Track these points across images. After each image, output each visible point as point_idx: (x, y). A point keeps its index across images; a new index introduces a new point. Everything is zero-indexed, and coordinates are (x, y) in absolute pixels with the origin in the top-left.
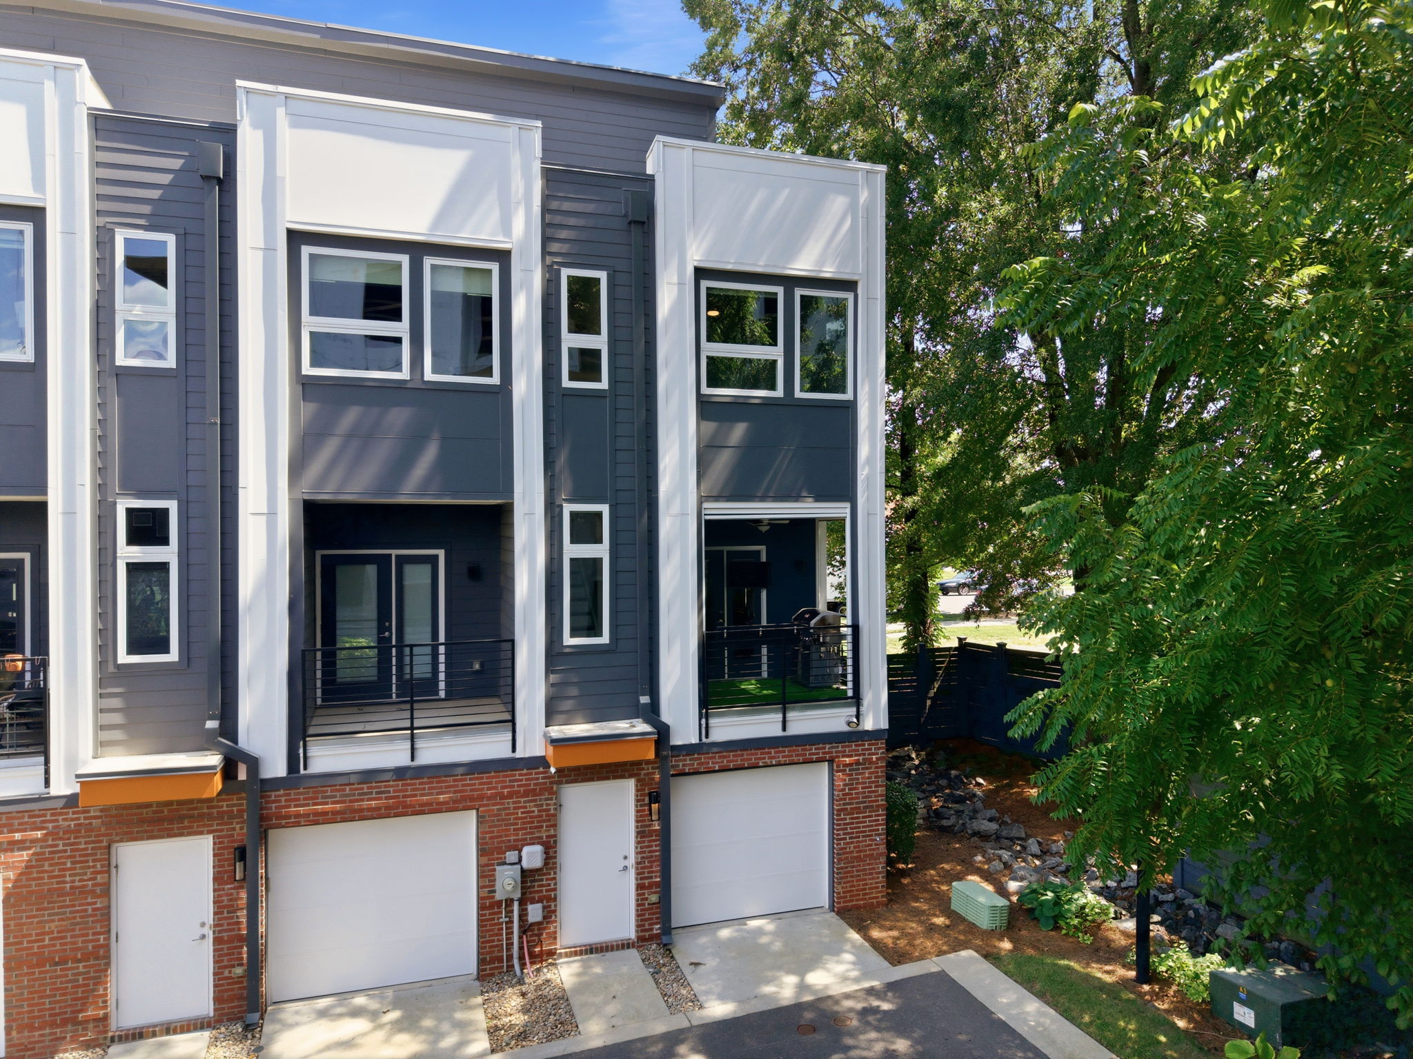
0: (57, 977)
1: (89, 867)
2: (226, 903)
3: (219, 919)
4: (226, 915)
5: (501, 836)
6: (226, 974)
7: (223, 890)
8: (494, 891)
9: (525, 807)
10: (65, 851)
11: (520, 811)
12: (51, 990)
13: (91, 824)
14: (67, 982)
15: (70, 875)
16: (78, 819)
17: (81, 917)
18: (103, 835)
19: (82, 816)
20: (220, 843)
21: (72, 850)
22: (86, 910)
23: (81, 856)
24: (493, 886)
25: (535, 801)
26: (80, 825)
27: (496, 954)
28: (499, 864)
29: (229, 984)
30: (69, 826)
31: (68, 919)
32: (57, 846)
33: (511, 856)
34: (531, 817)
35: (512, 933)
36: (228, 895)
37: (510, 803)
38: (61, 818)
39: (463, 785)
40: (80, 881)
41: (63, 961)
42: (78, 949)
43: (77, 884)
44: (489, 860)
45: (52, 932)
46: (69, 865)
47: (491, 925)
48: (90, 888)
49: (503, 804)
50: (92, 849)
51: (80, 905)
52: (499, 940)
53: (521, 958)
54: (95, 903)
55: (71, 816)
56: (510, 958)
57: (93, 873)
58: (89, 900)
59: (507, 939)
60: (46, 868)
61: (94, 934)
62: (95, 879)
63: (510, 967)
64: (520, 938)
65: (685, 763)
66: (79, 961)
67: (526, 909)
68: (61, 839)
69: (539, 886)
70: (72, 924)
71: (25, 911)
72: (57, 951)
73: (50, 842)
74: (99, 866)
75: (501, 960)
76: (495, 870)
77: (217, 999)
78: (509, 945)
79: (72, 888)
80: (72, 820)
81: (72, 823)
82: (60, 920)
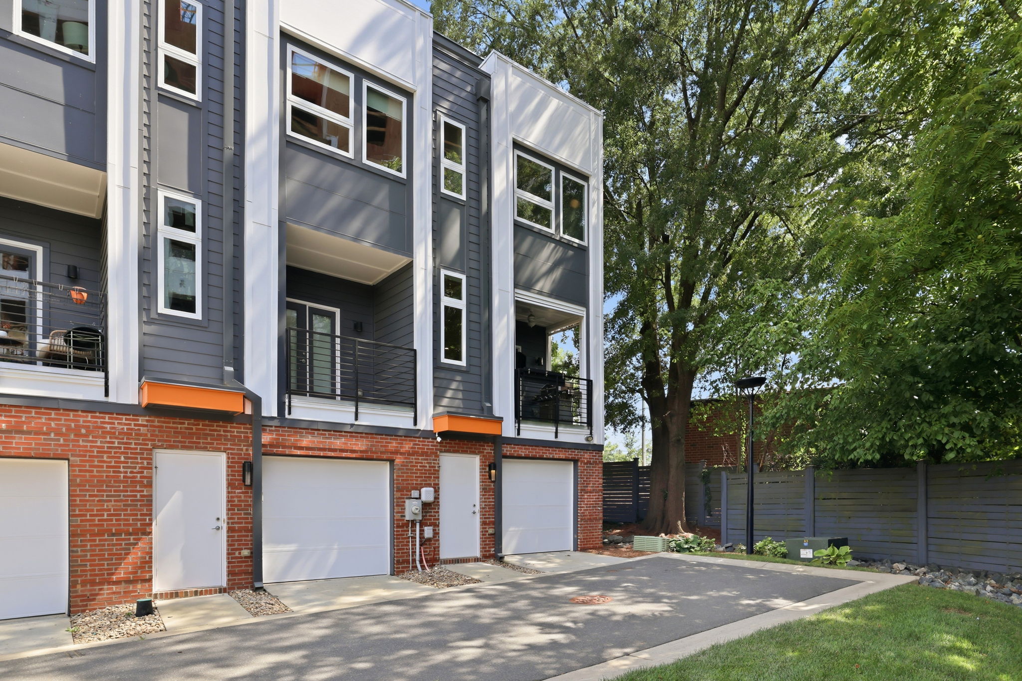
0: (113, 545)
1: (138, 463)
2: (236, 503)
3: (232, 514)
4: (236, 511)
5: (408, 480)
6: (237, 554)
7: (235, 493)
8: (404, 516)
9: (422, 463)
10: (120, 448)
11: (419, 465)
12: (109, 555)
13: (139, 430)
14: (121, 549)
15: (124, 467)
16: (130, 424)
17: (132, 501)
18: (149, 440)
19: (133, 423)
20: (233, 458)
21: (125, 448)
22: (136, 496)
23: (132, 453)
24: (404, 512)
25: (427, 460)
26: (132, 429)
27: (405, 558)
28: (407, 498)
29: (238, 562)
30: (123, 429)
31: (121, 501)
32: (113, 443)
33: (415, 494)
34: (425, 470)
35: (415, 545)
36: (237, 497)
37: (413, 458)
38: (116, 422)
39: (386, 442)
40: (131, 472)
41: (118, 533)
42: (130, 525)
43: (129, 475)
44: (401, 495)
45: (110, 510)
46: (122, 459)
47: (402, 538)
48: (138, 479)
49: (409, 459)
50: (141, 449)
51: (131, 491)
52: (407, 549)
53: (421, 561)
54: (143, 491)
55: (124, 421)
56: (414, 561)
57: (141, 468)
58: (138, 488)
59: (412, 549)
60: (105, 459)
61: (141, 515)
62: (142, 472)
63: (415, 567)
64: (420, 548)
65: (507, 450)
66: (130, 534)
67: (423, 531)
68: (116, 438)
69: (430, 516)
70: (124, 505)
71: (87, 491)
72: (113, 525)
73: (108, 439)
74: (145, 463)
75: (408, 562)
76: (404, 502)
77: (230, 573)
78: (414, 553)
79: (124, 477)
80: (126, 424)
81: (125, 427)
82: (115, 501)
